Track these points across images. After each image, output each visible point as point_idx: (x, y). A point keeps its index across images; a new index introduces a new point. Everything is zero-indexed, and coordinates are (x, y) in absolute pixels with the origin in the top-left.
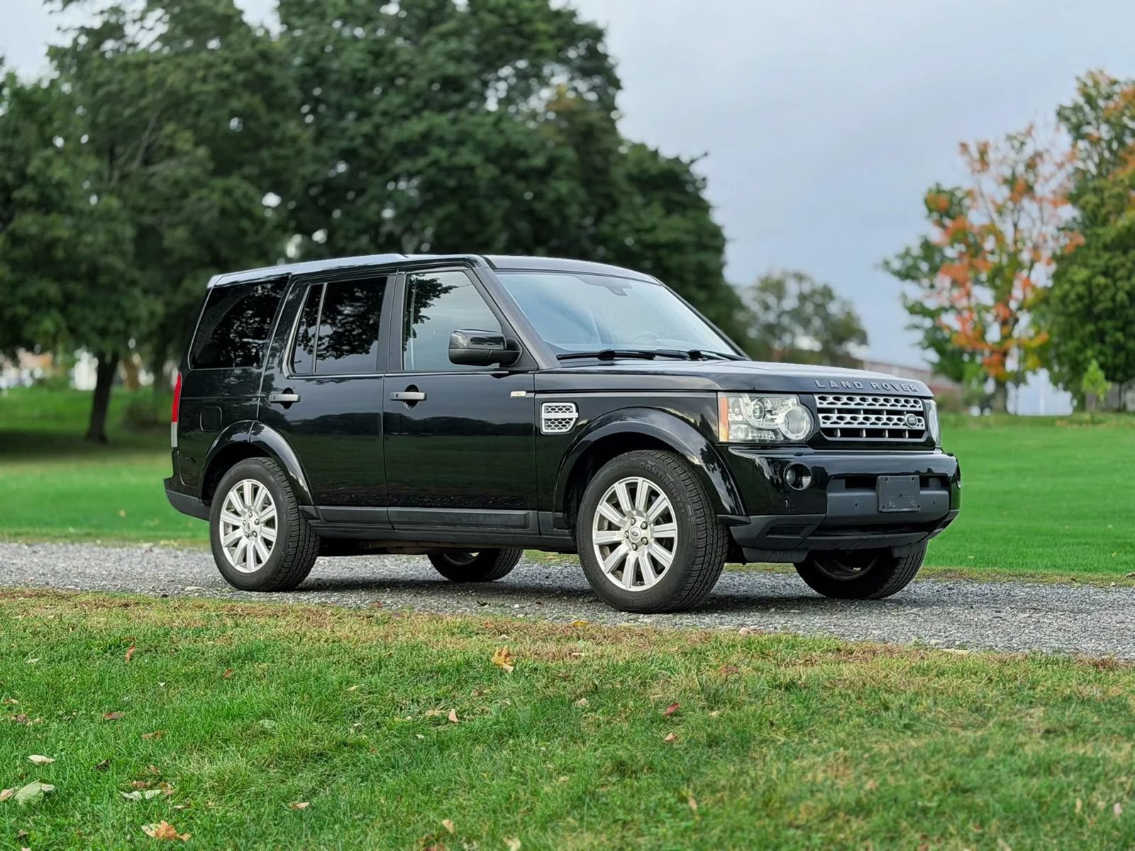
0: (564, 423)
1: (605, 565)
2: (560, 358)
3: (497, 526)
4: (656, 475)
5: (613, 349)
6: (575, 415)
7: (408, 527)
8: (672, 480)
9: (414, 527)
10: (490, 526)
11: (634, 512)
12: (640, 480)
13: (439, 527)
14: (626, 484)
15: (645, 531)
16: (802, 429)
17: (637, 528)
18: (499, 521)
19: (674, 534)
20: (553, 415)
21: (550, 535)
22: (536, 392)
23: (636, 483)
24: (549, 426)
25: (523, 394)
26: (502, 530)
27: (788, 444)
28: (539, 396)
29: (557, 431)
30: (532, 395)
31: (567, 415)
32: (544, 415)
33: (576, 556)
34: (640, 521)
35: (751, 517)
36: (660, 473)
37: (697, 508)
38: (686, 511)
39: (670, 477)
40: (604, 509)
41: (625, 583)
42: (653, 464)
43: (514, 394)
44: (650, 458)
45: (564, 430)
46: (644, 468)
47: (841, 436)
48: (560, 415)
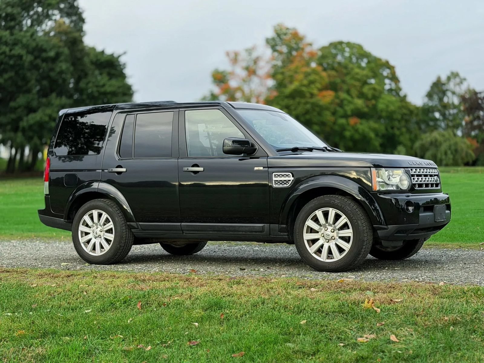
0: (285, 182)
1: (312, 250)
2: (278, 151)
3: (245, 231)
4: (341, 207)
5: (298, 147)
6: (292, 178)
7: (192, 232)
8: (350, 209)
9: (196, 232)
10: (242, 231)
11: (327, 224)
12: (331, 209)
13: (211, 232)
14: (322, 211)
15: (333, 233)
16: (405, 185)
17: (329, 232)
18: (247, 229)
19: (351, 235)
20: (279, 179)
21: (275, 235)
22: (268, 167)
23: (329, 211)
24: (277, 184)
25: (261, 168)
26: (249, 233)
27: (402, 191)
28: (270, 170)
29: (281, 186)
30: (266, 169)
31: (287, 179)
32: (274, 179)
33: (294, 245)
34: (330, 228)
35: (389, 226)
36: (343, 206)
37: (363, 222)
38: (358, 223)
39: (348, 208)
40: (310, 223)
41: (323, 258)
42: (339, 202)
43: (256, 168)
44: (337, 199)
45: (285, 186)
46: (334, 204)
47: (418, 187)
48: (283, 179)
